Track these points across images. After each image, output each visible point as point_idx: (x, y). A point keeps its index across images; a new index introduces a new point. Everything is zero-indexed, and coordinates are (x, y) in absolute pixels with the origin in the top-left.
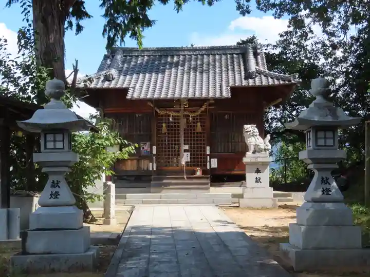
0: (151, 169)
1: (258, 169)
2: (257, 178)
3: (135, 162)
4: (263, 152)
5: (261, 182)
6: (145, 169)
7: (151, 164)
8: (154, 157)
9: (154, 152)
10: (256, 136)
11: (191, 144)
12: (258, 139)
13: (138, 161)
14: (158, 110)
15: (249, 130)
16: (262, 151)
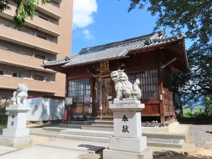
0: (89, 112)
1: (124, 116)
2: (124, 127)
3: (81, 107)
4: (131, 98)
5: (128, 132)
6: (87, 112)
7: (89, 109)
8: (91, 105)
9: (91, 101)
10: (124, 81)
11: (113, 95)
12: (126, 84)
13: (83, 107)
14: (93, 75)
15: (115, 75)
16: (128, 97)
